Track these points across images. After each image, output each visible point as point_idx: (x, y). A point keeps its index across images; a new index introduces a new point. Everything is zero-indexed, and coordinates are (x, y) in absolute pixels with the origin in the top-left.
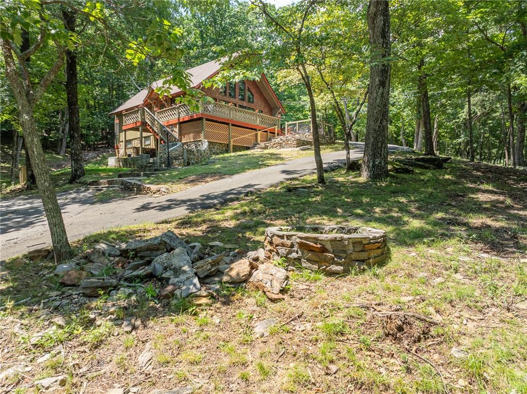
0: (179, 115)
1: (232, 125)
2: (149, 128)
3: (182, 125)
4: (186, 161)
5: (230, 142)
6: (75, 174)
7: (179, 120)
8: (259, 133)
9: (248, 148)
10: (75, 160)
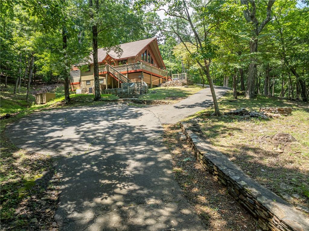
0: (128, 69)
1: (152, 75)
2: (111, 75)
3: (129, 74)
4: (144, 92)
5: (151, 82)
6: (98, 97)
7: (128, 72)
8: (161, 79)
9: (157, 86)
10: (97, 90)
